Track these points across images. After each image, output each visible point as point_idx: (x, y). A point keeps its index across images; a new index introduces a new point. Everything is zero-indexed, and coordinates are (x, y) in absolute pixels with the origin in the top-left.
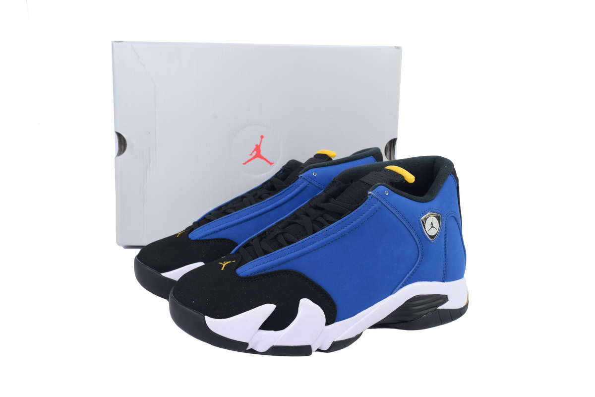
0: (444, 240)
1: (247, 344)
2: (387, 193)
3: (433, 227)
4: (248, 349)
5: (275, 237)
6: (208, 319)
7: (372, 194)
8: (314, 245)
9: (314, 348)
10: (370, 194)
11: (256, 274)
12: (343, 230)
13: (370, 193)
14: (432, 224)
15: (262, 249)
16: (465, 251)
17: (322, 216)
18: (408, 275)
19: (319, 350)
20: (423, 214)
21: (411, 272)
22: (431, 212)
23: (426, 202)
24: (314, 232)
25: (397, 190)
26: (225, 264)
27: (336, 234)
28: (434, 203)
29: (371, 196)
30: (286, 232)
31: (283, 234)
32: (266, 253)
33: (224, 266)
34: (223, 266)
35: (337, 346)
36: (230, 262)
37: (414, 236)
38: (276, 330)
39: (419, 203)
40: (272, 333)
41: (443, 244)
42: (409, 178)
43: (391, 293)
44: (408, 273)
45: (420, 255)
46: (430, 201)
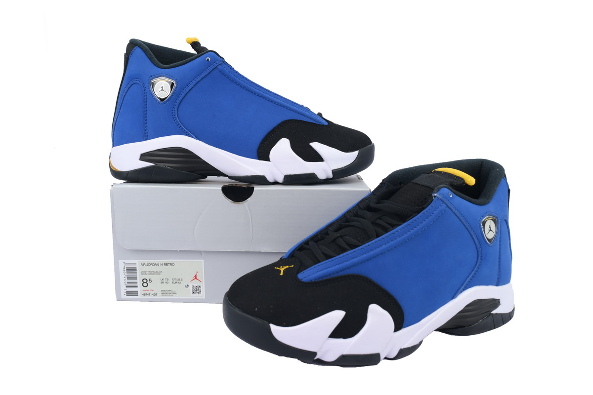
0: (499, 244)
1: (315, 354)
2: (450, 195)
3: (490, 230)
4: (316, 358)
5: (334, 241)
6: (273, 327)
7: (438, 196)
8: (381, 248)
9: (382, 357)
10: (435, 197)
11: (321, 279)
12: (409, 233)
13: (435, 195)
14: (490, 227)
15: (323, 253)
16: (511, 255)
17: (380, 218)
18: (468, 279)
19: (386, 358)
20: (483, 217)
21: (471, 276)
22: (489, 215)
23: (483, 205)
24: (378, 236)
25: (457, 192)
26: (283, 269)
27: (403, 237)
28: (491, 206)
29: (436, 198)
30: (345, 235)
31: (341, 237)
32: (328, 257)
33: (282, 271)
34: (280, 271)
35: (404, 353)
36: (287, 267)
37: (475, 238)
38: (345, 337)
39: (477, 206)
40: (341, 341)
41: (498, 248)
42: (469, 180)
43: (453, 297)
44: (468, 277)
45: (479, 259)
46: (487, 204)
